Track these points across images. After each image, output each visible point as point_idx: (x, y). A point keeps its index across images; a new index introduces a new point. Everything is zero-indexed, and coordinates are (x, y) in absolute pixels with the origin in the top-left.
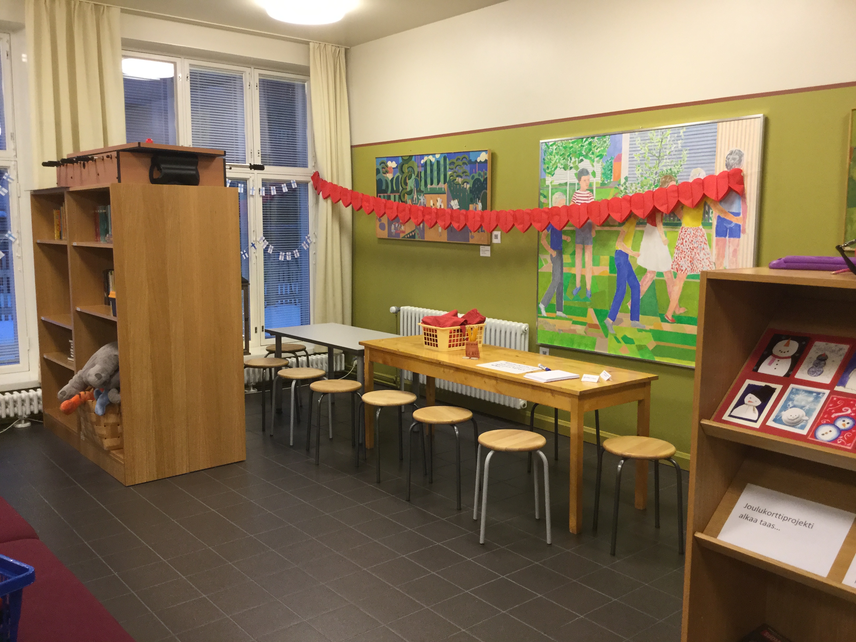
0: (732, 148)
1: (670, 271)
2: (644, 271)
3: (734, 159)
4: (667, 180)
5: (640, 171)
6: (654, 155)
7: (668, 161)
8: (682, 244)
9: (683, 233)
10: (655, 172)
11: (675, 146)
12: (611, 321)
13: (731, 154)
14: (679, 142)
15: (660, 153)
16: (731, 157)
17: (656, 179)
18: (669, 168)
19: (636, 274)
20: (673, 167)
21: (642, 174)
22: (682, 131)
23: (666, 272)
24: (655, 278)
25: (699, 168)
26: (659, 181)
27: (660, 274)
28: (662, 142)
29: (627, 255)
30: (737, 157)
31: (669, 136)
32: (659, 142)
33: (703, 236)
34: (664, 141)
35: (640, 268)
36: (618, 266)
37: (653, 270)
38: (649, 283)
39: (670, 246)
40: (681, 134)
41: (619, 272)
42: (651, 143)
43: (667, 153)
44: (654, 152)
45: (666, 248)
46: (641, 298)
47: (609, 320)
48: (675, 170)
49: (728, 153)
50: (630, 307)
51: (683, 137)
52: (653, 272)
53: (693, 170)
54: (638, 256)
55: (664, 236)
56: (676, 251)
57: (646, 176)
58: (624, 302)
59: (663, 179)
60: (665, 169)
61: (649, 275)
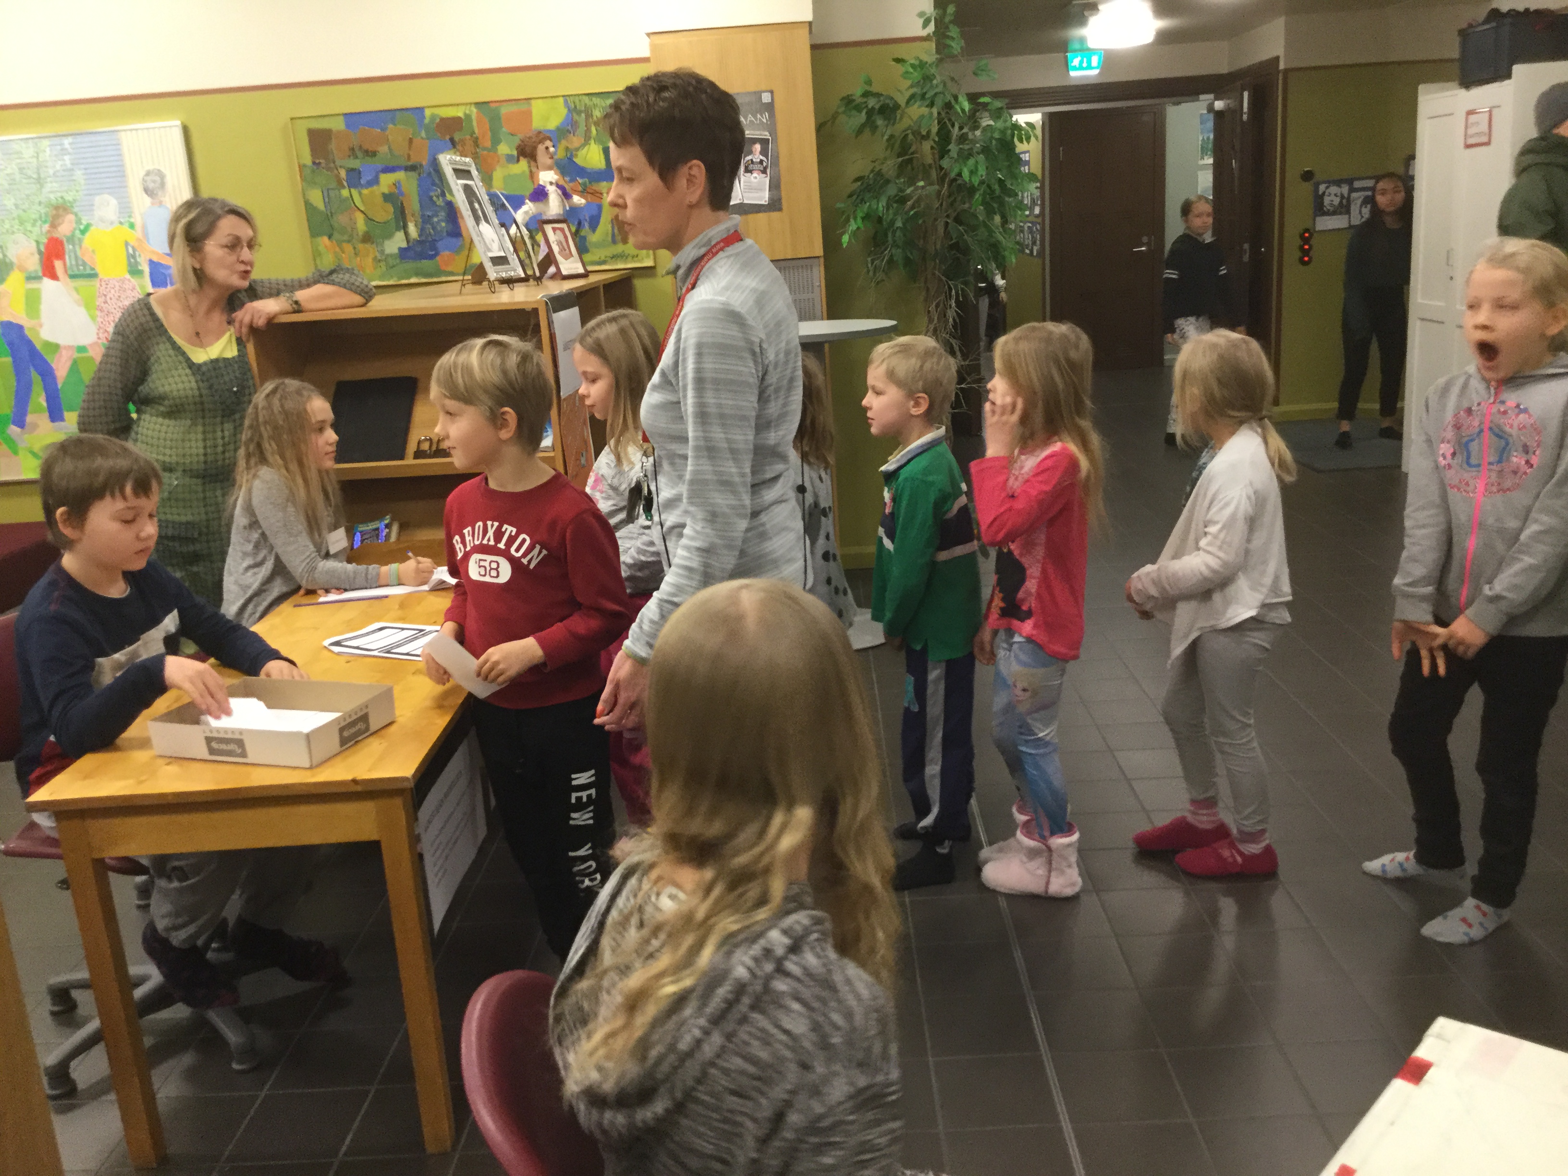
0: (150, 167)
1: (96, 343)
2: (55, 347)
3: (154, 182)
4: (61, 211)
5: (13, 201)
6: (30, 177)
7: (54, 184)
8: (105, 302)
9: (104, 286)
10: (37, 201)
11: (60, 163)
12: (18, 430)
13: (148, 173)
14: (67, 158)
15: (39, 174)
16: (148, 178)
17: (43, 211)
18: (59, 194)
19: (43, 352)
20: (64, 195)
21: (16, 206)
22: (67, 142)
23: (91, 345)
24: (76, 355)
25: (106, 196)
26: (46, 214)
27: (82, 349)
28: (37, 157)
29: (20, 328)
30: (157, 179)
31: (48, 149)
32: (33, 157)
33: (134, 289)
34: (41, 155)
35: (48, 344)
36: (10, 344)
37: (71, 344)
38: (68, 364)
39: (88, 307)
40: (67, 146)
41: (14, 356)
42: (20, 158)
43: (51, 172)
44: (29, 173)
45: (83, 310)
46: (60, 386)
47: (14, 429)
48: (70, 199)
49: (142, 173)
50: (45, 404)
51: (70, 150)
52: (70, 348)
53: (97, 199)
54: (41, 326)
55: (75, 294)
56: (98, 313)
57: (24, 207)
58: (34, 395)
59: (54, 212)
60: (52, 196)
61: (64, 352)
